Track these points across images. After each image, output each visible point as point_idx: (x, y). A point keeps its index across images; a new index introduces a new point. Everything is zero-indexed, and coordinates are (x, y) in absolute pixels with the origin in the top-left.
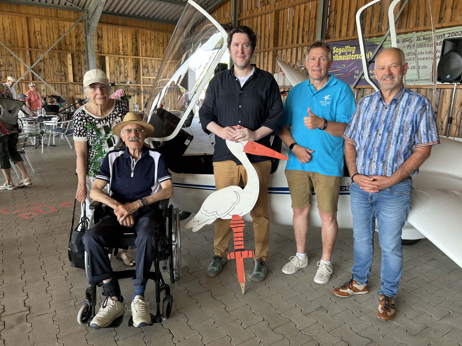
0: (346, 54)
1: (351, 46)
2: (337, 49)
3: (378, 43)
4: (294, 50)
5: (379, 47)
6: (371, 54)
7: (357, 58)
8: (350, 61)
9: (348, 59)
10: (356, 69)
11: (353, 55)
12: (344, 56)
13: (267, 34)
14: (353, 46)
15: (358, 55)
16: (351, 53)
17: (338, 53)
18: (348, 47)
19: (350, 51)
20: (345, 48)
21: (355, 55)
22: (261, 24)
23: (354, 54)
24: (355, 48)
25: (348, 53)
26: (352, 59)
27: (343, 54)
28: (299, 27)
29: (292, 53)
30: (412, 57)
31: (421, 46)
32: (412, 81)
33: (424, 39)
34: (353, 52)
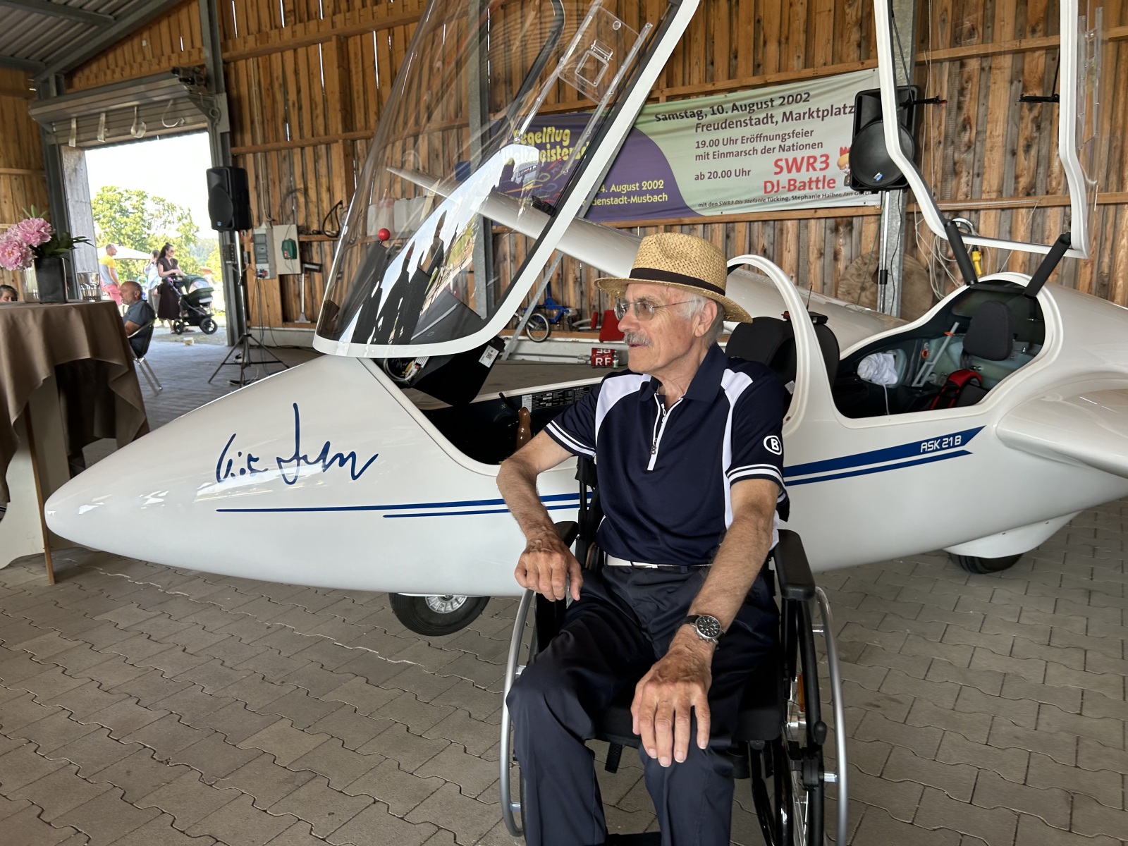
0: (548, 146)
8: (561, 164)
9: (554, 158)
11: (565, 150)
13: (319, 99)
14: (564, 128)
16: (560, 143)
18: (551, 130)
19: (558, 139)
22: (296, 72)
23: (568, 147)
24: (567, 131)
25: (553, 146)
27: (539, 147)
30: (710, 150)
31: (727, 124)
32: (713, 205)
33: (735, 108)
34: (567, 143)
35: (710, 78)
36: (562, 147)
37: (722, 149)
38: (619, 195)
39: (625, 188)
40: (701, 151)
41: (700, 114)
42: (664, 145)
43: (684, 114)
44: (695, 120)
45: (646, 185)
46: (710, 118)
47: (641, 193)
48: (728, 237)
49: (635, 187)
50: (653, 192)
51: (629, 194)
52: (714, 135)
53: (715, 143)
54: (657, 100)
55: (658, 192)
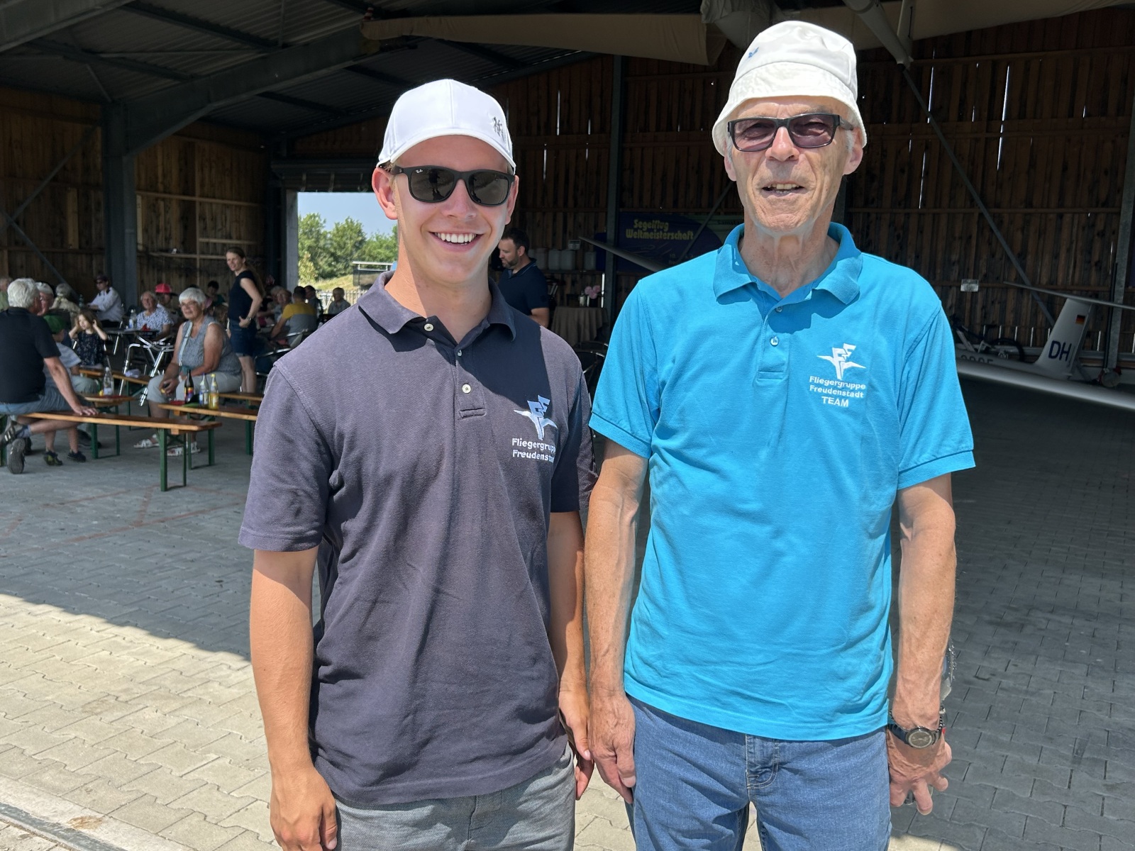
0: (655, 231)
1: (661, 221)
2: (641, 223)
3: (701, 222)
4: (560, 217)
5: (702, 227)
6: (692, 234)
7: (672, 238)
9: (658, 238)
10: (672, 252)
11: (665, 234)
12: (652, 233)
14: (665, 222)
15: (672, 234)
16: (663, 230)
17: (642, 229)
18: (657, 222)
19: (661, 228)
20: (652, 222)
21: (669, 234)
23: (667, 232)
24: (667, 224)
25: (658, 230)
26: (665, 238)
28: (567, 182)
29: (554, 220)
34: (666, 229)
36: (663, 232)
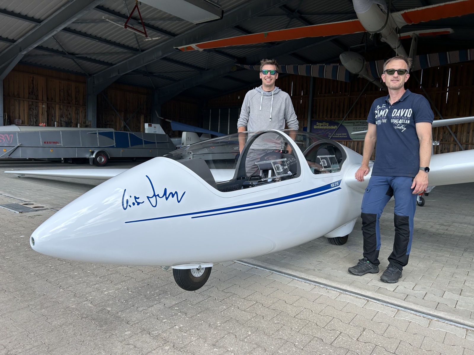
2: (319, 123)
5: (340, 124)
6: (337, 127)
8: (326, 129)
9: (325, 128)
10: (329, 133)
14: (327, 123)
17: (319, 125)
18: (325, 123)
19: (326, 125)
21: (329, 127)
25: (325, 126)
27: (322, 126)
30: (356, 129)
31: (359, 125)
32: (355, 139)
33: (360, 123)
34: (328, 125)
35: (356, 117)
36: (327, 126)
37: (357, 129)
38: (337, 135)
39: (339, 134)
40: (354, 129)
41: (354, 123)
42: (347, 128)
43: (351, 123)
44: (353, 124)
45: (343, 134)
46: (356, 124)
47: (342, 135)
48: (358, 144)
49: (341, 134)
50: (344, 135)
51: (339, 135)
52: (356, 127)
53: (357, 128)
54: (346, 120)
55: (345, 135)
